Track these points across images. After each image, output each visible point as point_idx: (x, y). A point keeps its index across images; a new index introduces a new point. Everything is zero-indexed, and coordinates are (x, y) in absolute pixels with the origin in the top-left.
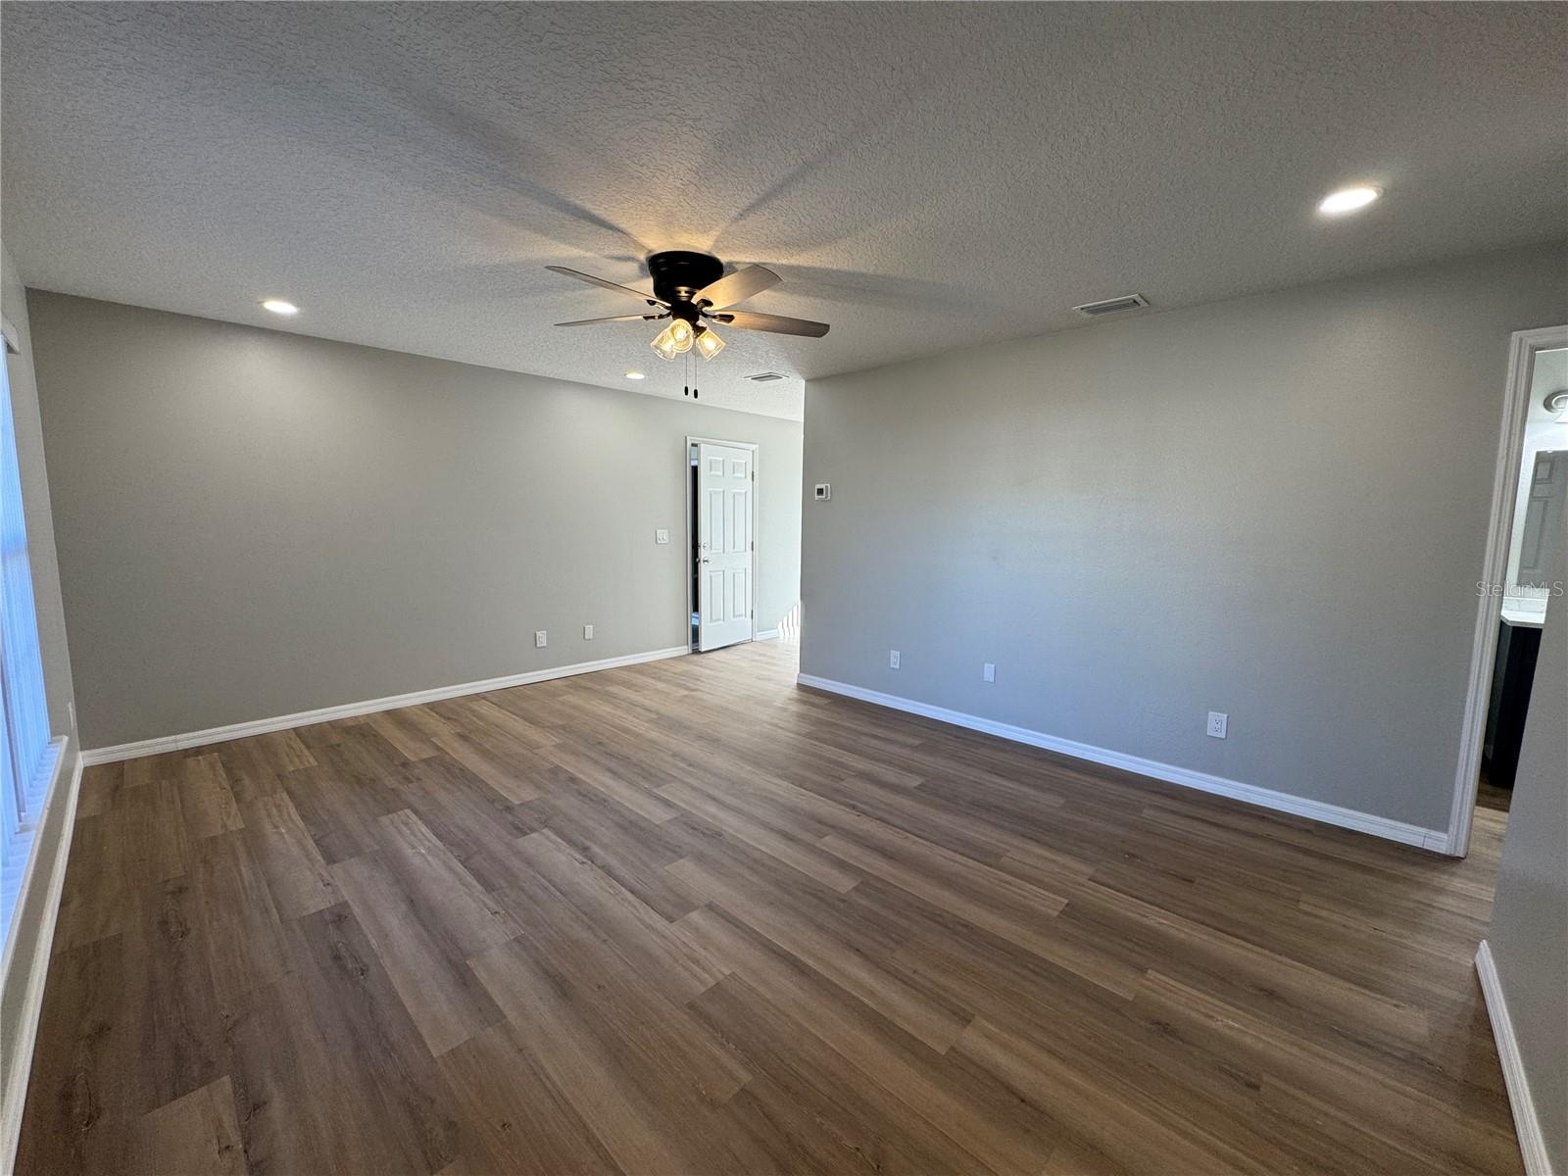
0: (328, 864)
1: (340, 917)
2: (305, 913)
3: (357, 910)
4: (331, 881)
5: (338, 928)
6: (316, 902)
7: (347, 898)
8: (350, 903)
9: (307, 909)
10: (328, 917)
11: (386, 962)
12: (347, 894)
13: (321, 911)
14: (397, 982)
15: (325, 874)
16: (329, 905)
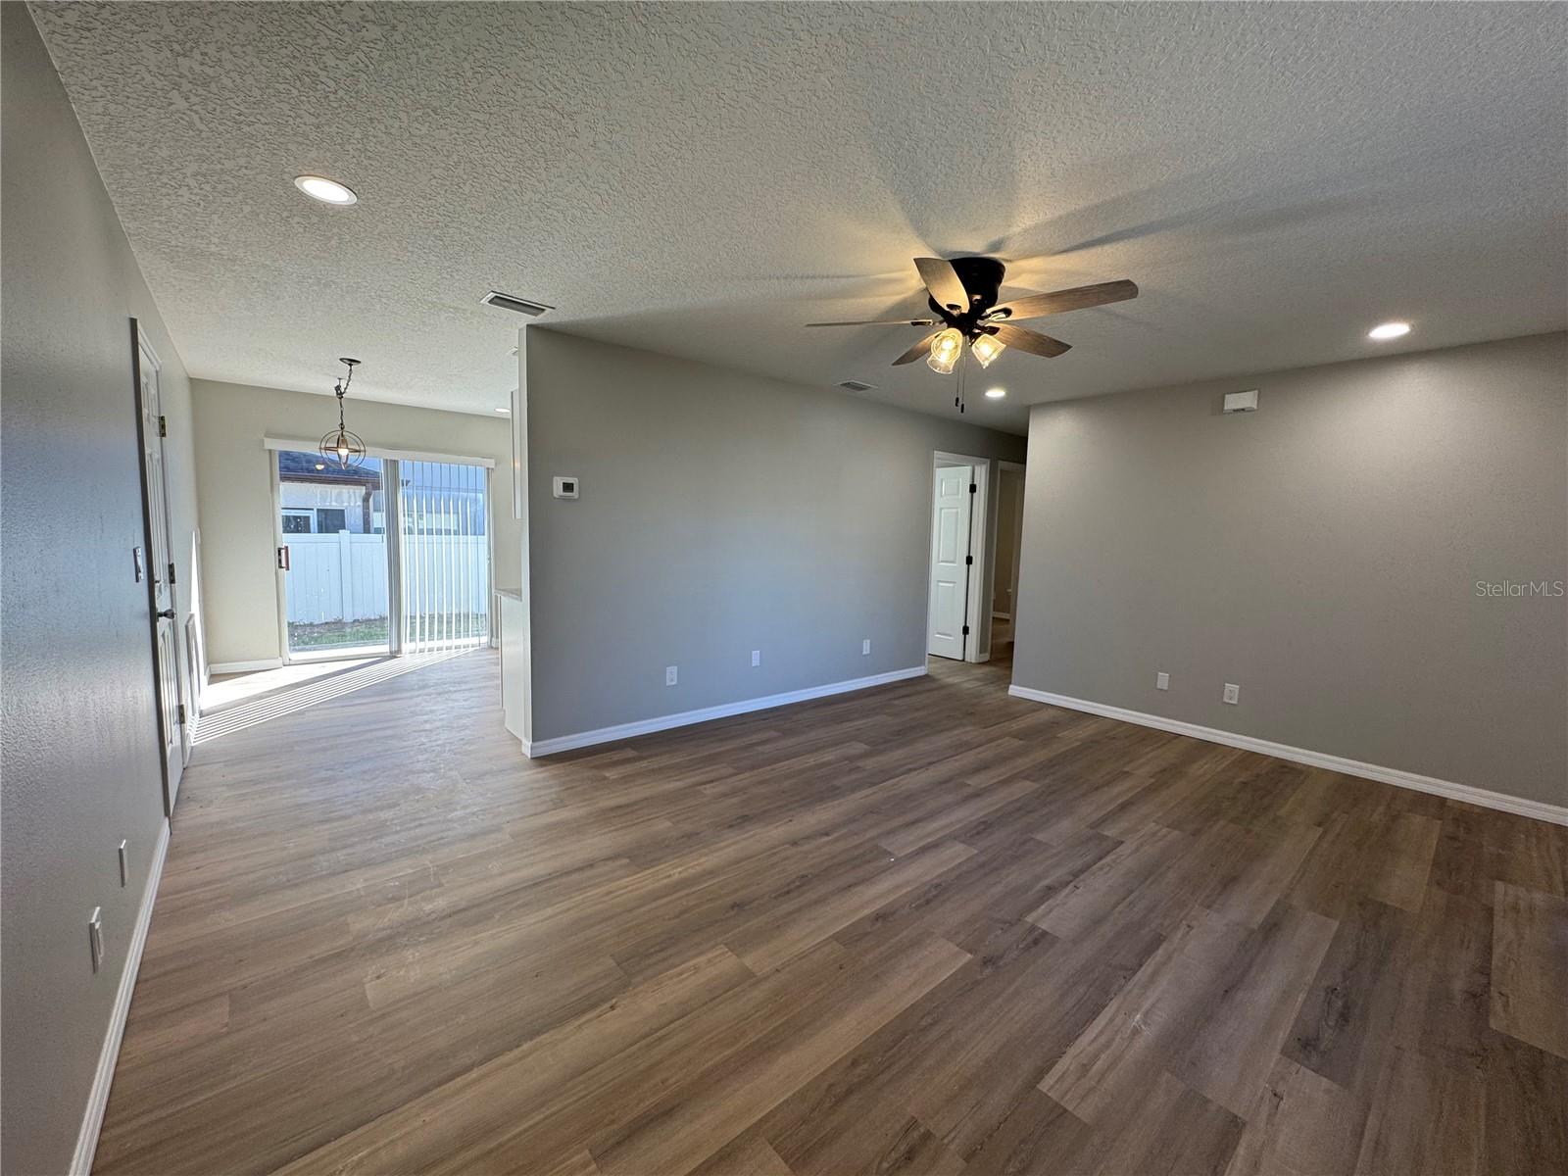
0: (1244, 1124)
1: (1305, 1046)
2: (1335, 1087)
3: (1282, 1035)
4: (1269, 1095)
5: (1318, 1039)
6: (1311, 1086)
7: (1276, 1055)
8: (1279, 1047)
9: (1328, 1091)
10: (1315, 1059)
11: (1309, 978)
12: (1272, 1059)
13: (1316, 1071)
14: (1316, 965)
15: (1264, 1116)
16: (1303, 1069)
